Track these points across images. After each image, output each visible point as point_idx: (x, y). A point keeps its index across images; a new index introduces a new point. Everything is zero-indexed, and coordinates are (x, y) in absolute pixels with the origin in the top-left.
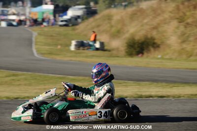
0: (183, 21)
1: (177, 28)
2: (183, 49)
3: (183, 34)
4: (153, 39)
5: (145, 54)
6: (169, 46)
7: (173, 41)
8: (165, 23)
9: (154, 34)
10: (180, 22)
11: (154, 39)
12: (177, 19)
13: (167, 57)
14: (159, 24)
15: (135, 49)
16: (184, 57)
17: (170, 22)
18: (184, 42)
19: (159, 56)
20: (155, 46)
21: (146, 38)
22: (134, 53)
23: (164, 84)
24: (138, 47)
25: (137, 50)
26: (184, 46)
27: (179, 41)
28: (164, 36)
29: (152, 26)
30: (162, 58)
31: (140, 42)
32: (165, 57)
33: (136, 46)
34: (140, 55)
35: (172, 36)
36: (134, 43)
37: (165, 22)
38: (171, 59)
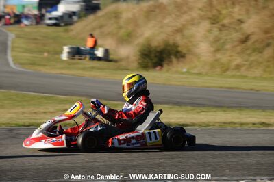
0: (218, 22)
1: (209, 31)
2: (216, 60)
3: (217, 40)
4: (176, 46)
5: (166, 67)
6: (198, 56)
7: (204, 48)
8: (193, 24)
9: (178, 39)
10: (213, 23)
11: (178, 46)
12: (210, 18)
13: (195, 71)
14: (184, 25)
15: (151, 60)
16: (218, 70)
17: (199, 23)
18: (217, 50)
19: (185, 70)
20: (178, 55)
21: (167, 45)
22: (150, 64)
23: (189, 108)
24: (156, 56)
25: (154, 61)
26: (218, 56)
27: (212, 49)
28: (191, 42)
29: (175, 28)
30: (188, 72)
31: (158, 49)
32: (192, 71)
33: (153, 55)
34: (158, 68)
35: (202, 42)
36: (150, 52)
37: (193, 22)
38: (200, 74)
